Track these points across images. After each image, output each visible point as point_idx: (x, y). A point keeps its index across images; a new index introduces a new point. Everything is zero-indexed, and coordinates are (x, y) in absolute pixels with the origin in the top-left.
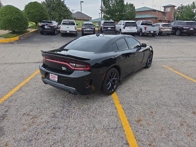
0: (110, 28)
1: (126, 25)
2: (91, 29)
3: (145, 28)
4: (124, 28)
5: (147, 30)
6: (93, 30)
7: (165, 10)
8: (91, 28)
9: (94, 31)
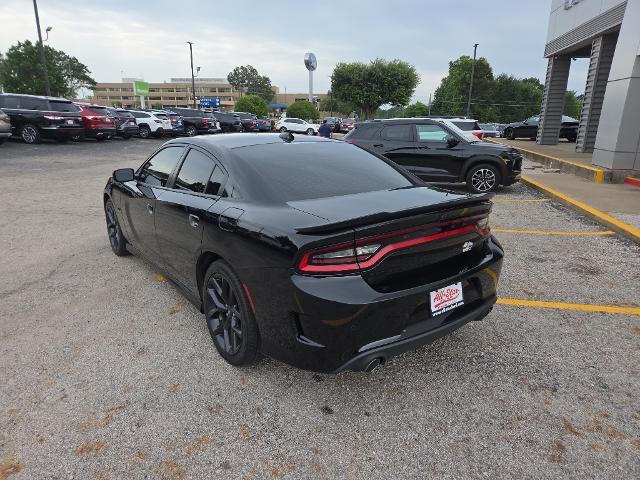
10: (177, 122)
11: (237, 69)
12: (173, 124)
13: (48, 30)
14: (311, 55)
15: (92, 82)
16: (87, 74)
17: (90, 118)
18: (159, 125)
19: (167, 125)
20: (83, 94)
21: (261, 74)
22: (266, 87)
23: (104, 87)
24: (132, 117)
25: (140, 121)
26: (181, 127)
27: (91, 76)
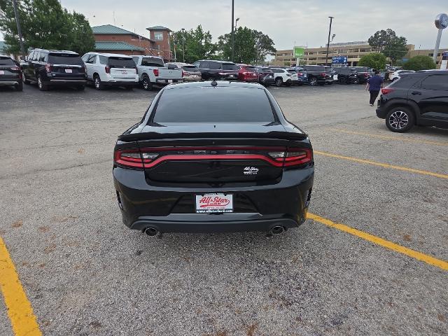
0: (70, 71)
1: (112, 63)
2: (8, 73)
3: (156, 73)
4: (108, 71)
5: (160, 77)
6: (15, 74)
7: (152, 35)
8: (9, 70)
9: (18, 77)
10: (303, 75)
11: (378, 33)
12: (299, 76)
13: (237, 20)
14: (443, 16)
15: (274, 50)
16: (272, 45)
17: (244, 73)
18: (289, 78)
19: (295, 77)
20: (269, 58)
21: (398, 35)
22: (402, 46)
23: (281, 53)
24: (272, 72)
25: (276, 75)
26: (305, 79)
27: (274, 47)
